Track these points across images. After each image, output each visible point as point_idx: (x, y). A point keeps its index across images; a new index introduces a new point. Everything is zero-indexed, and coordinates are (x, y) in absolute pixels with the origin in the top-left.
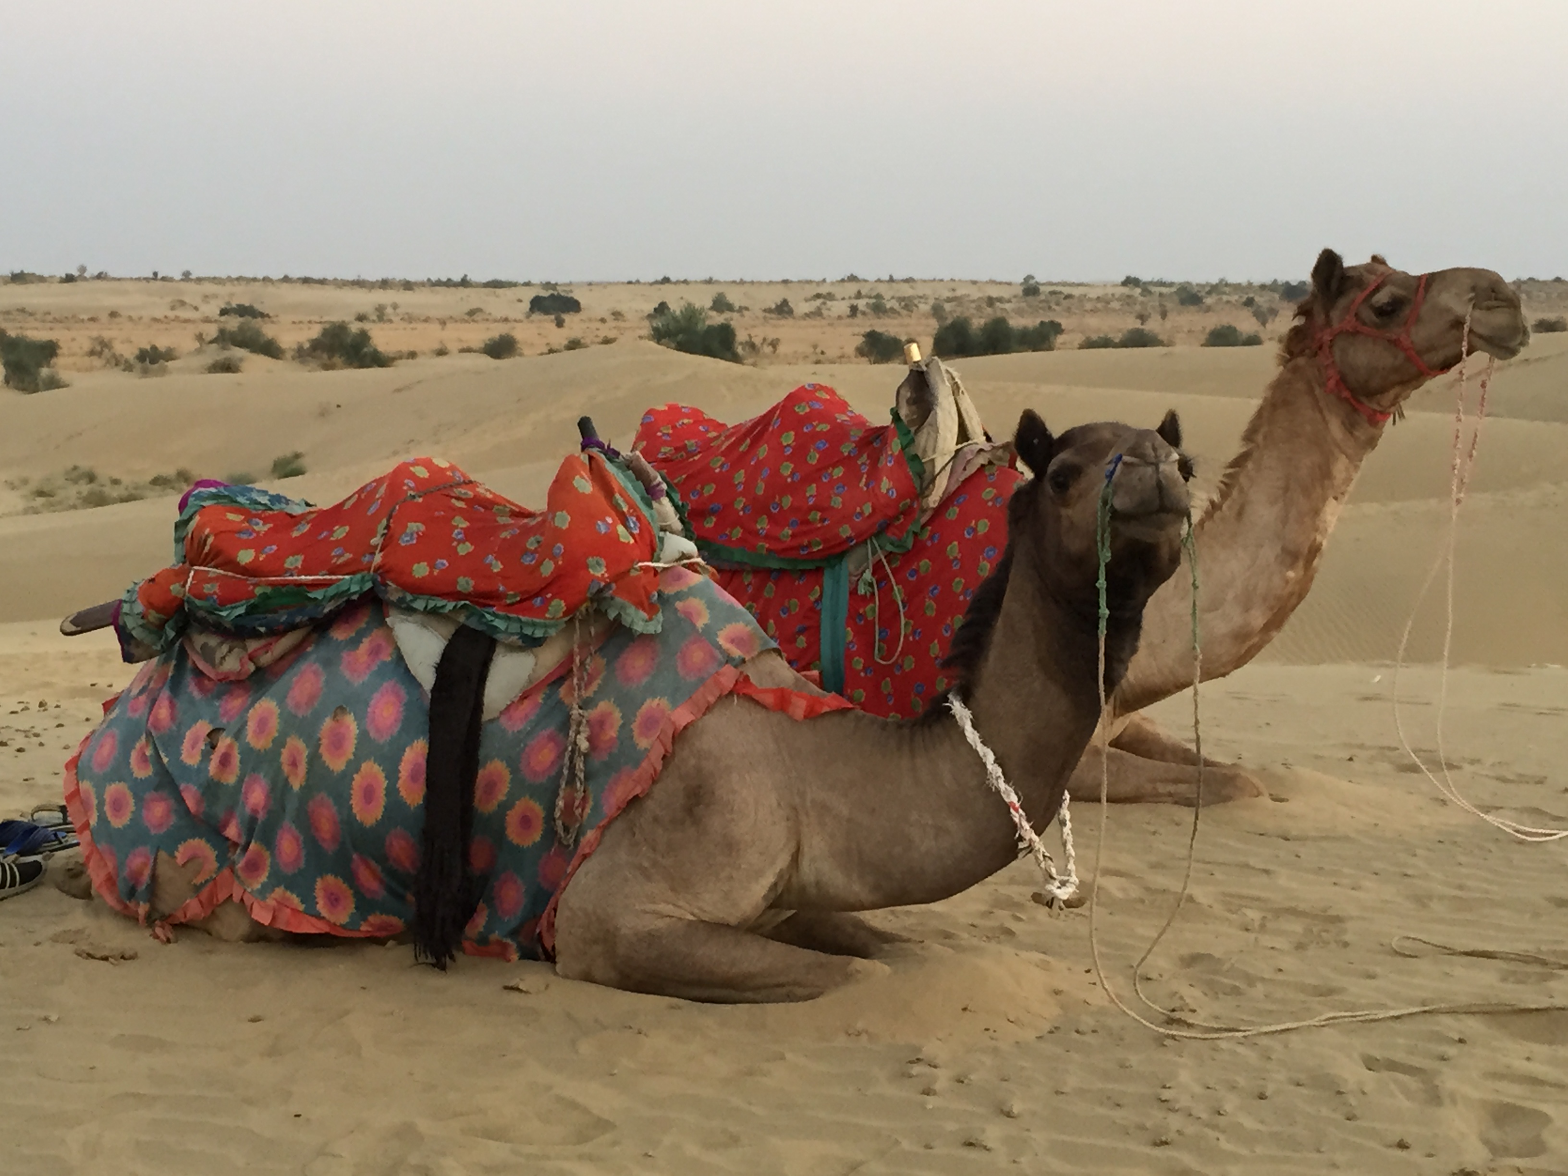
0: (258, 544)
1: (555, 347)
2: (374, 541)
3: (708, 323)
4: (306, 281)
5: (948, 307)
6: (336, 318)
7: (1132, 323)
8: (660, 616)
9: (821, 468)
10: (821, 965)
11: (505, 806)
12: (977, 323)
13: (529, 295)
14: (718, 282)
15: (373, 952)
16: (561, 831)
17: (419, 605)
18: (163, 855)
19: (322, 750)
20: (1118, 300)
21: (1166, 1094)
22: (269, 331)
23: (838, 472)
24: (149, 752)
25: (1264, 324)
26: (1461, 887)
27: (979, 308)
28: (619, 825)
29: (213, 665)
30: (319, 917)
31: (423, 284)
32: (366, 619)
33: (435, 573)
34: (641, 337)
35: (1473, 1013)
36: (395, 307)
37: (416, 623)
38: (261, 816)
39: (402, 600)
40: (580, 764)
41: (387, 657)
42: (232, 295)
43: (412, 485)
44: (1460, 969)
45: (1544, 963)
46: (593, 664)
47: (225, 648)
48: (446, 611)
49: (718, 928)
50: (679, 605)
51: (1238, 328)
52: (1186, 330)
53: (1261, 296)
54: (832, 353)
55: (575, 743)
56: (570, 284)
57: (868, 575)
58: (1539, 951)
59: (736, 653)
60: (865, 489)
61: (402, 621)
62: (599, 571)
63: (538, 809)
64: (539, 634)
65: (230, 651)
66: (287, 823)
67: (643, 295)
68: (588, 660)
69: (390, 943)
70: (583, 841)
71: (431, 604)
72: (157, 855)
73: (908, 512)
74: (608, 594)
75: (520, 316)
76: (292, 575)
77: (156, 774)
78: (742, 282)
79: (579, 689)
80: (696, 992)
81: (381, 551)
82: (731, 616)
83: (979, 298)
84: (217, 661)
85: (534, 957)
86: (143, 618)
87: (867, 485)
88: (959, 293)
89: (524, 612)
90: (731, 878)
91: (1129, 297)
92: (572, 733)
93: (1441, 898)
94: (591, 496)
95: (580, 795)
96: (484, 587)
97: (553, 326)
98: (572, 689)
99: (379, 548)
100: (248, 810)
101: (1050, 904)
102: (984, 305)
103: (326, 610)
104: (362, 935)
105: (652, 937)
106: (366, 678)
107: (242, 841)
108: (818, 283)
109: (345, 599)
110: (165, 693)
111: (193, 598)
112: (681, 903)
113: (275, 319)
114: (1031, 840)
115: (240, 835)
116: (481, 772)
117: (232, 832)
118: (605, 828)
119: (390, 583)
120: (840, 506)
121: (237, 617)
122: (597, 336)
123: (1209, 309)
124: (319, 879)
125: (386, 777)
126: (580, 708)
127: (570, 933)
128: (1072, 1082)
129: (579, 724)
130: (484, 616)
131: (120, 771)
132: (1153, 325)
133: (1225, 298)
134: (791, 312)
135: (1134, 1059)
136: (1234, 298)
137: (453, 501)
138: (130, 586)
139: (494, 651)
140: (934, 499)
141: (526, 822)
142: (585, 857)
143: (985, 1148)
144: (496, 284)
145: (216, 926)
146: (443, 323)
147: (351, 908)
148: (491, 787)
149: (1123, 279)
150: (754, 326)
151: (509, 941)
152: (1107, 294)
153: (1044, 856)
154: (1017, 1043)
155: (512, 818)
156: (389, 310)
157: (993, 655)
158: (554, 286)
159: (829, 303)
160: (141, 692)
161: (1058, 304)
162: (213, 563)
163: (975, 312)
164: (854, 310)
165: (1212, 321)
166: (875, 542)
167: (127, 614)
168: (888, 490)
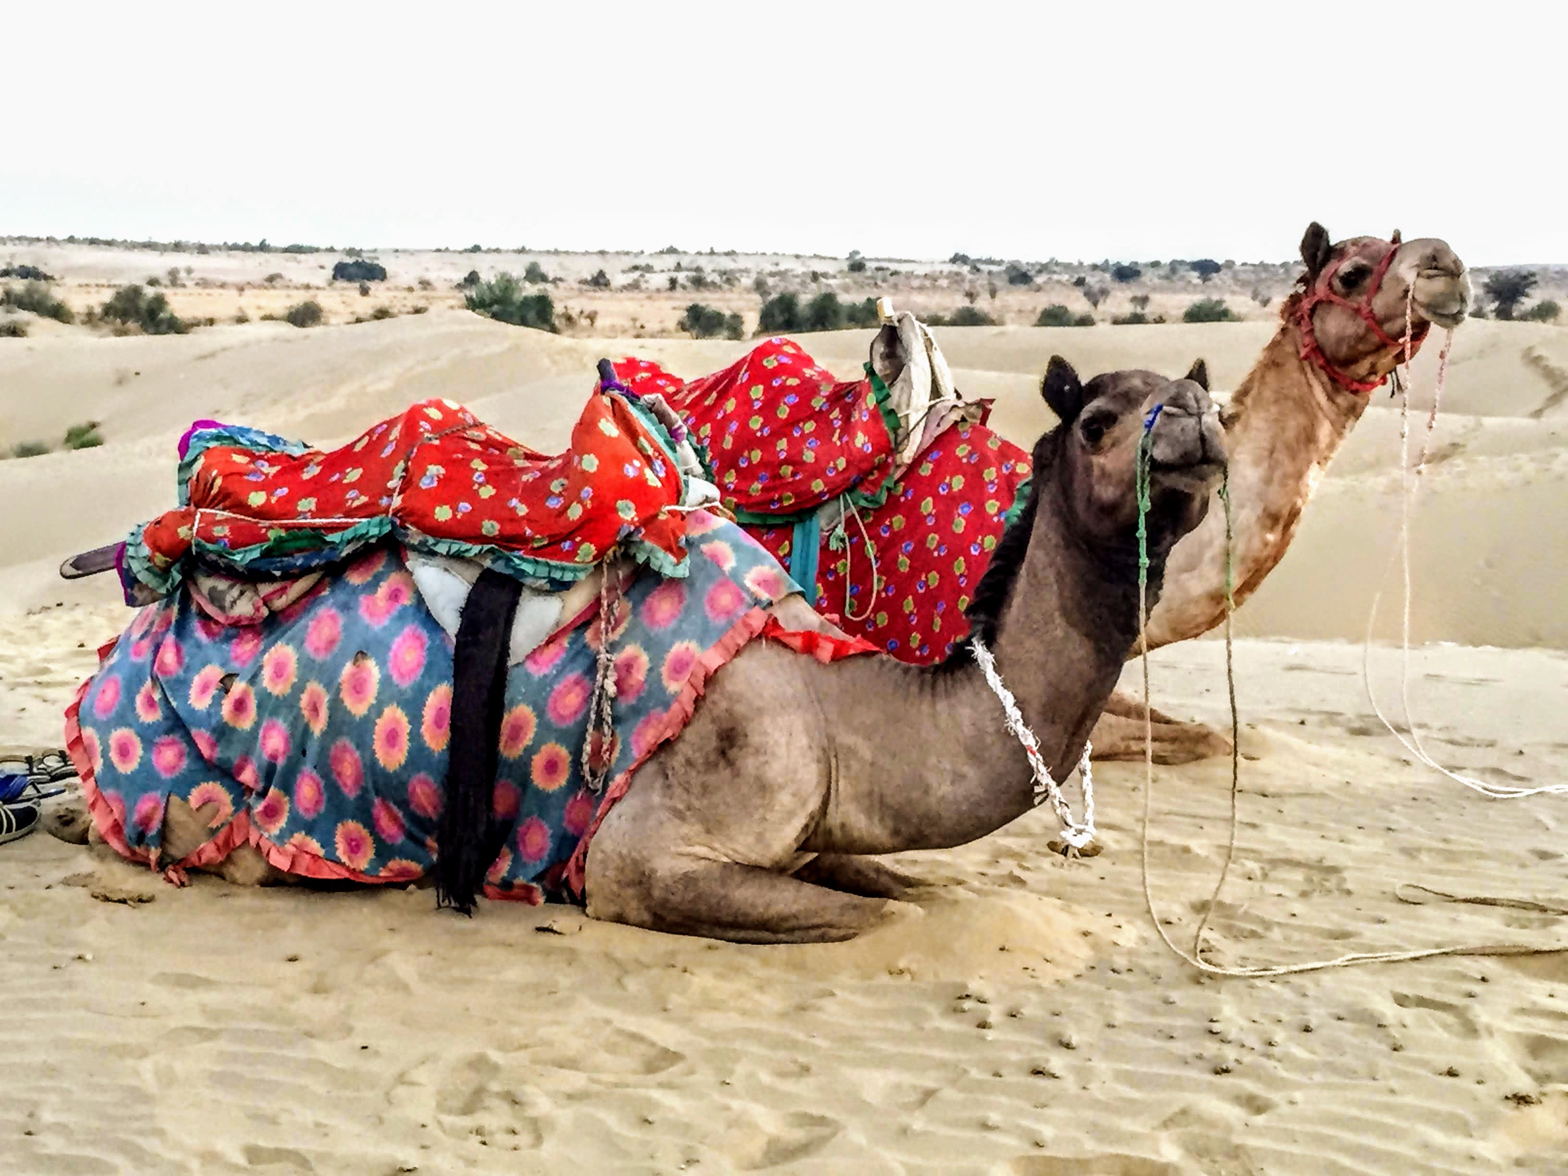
0: (268, 486)
1: (362, 316)
2: (390, 484)
3: (524, 294)
4: (93, 242)
5: (771, 281)
6: (124, 282)
7: (961, 302)
8: (687, 561)
9: (793, 421)
10: (855, 907)
11: (530, 751)
12: (805, 299)
13: (331, 261)
14: (530, 251)
15: (395, 896)
16: (588, 777)
17: (442, 548)
18: (175, 799)
19: (343, 695)
20: (947, 277)
21: (1216, 1027)
22: (57, 294)
23: (810, 427)
24: (157, 696)
25: (1095, 304)
26: (1445, 840)
27: (803, 284)
28: (651, 768)
29: (222, 608)
30: (338, 862)
31: (218, 248)
32: (383, 563)
33: (459, 517)
34: (452, 307)
35: (1488, 955)
36: (189, 271)
37: (438, 566)
38: (281, 762)
39: (423, 543)
40: (607, 709)
41: (407, 600)
42: (12, 256)
43: (428, 427)
44: (1466, 915)
45: (1543, 910)
46: (622, 606)
47: (235, 592)
48: (471, 554)
49: (753, 869)
50: (704, 547)
51: (1070, 308)
52: (1016, 309)
53: (1093, 276)
54: (653, 326)
55: (602, 687)
56: (375, 251)
57: (840, 531)
58: (1535, 898)
59: (765, 596)
60: (838, 443)
61: (424, 564)
62: (627, 512)
63: (563, 752)
64: (568, 577)
65: (242, 593)
66: (307, 768)
67: (452, 264)
68: (616, 605)
69: (412, 887)
70: (612, 785)
71: (455, 548)
72: (168, 800)
73: (883, 468)
74: (637, 538)
75: (322, 283)
76: (305, 518)
77: (166, 718)
78: (556, 252)
79: (607, 633)
80: (732, 934)
81: (400, 494)
82: (757, 560)
83: (804, 273)
84: (227, 604)
85: (560, 900)
86: (149, 561)
87: (840, 438)
88: (782, 267)
89: (553, 556)
90: (764, 819)
91: (958, 274)
92: (599, 677)
93: (1430, 850)
94: (617, 439)
95: (607, 740)
96: (510, 529)
97: (356, 294)
98: (598, 633)
99: (398, 490)
100: (265, 757)
101: (1065, 852)
102: (809, 280)
103: (344, 554)
104: (381, 881)
105: (688, 879)
106: (386, 622)
107: (260, 786)
108: (637, 255)
109: (363, 542)
110: (170, 638)
111: (203, 542)
112: (717, 845)
113: (60, 282)
114: (1047, 785)
115: (256, 782)
116: (506, 717)
117: (247, 776)
118: (633, 773)
119: (408, 525)
120: (813, 460)
121: (251, 561)
122: (404, 306)
123: (1039, 289)
124: (339, 825)
125: (410, 722)
126: (607, 652)
127: (604, 876)
128: (1120, 1016)
129: (607, 668)
130: (512, 560)
131: (126, 716)
132: (983, 304)
133: (1055, 277)
134: (607, 284)
135: (1174, 995)
136: (1065, 277)
137: (469, 443)
138: (134, 529)
139: (520, 595)
140: (908, 455)
141: (551, 767)
142: (614, 801)
143: (1054, 1076)
144: (297, 249)
145: (232, 871)
146: (241, 289)
147: (371, 854)
148: (517, 731)
149: (952, 256)
150: (570, 298)
151: (534, 885)
152: (934, 272)
153: (1061, 803)
154: (1058, 981)
155: (538, 761)
156: (183, 275)
157: (1017, 601)
158: (359, 253)
159: (648, 275)
160: (142, 637)
161: (884, 281)
162: (221, 506)
163: (799, 287)
164: (673, 282)
165: (1043, 301)
166: (848, 497)
167: (132, 557)
168: (863, 445)
